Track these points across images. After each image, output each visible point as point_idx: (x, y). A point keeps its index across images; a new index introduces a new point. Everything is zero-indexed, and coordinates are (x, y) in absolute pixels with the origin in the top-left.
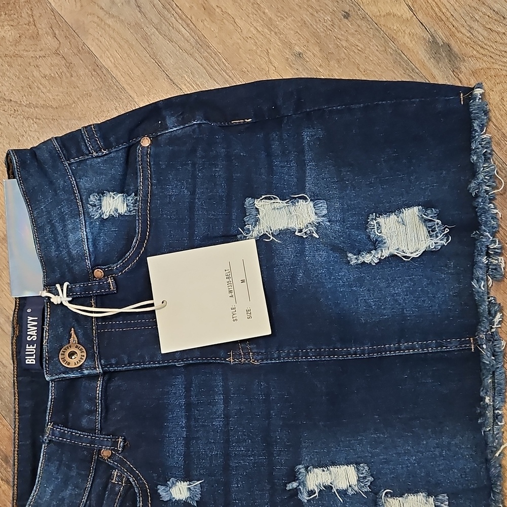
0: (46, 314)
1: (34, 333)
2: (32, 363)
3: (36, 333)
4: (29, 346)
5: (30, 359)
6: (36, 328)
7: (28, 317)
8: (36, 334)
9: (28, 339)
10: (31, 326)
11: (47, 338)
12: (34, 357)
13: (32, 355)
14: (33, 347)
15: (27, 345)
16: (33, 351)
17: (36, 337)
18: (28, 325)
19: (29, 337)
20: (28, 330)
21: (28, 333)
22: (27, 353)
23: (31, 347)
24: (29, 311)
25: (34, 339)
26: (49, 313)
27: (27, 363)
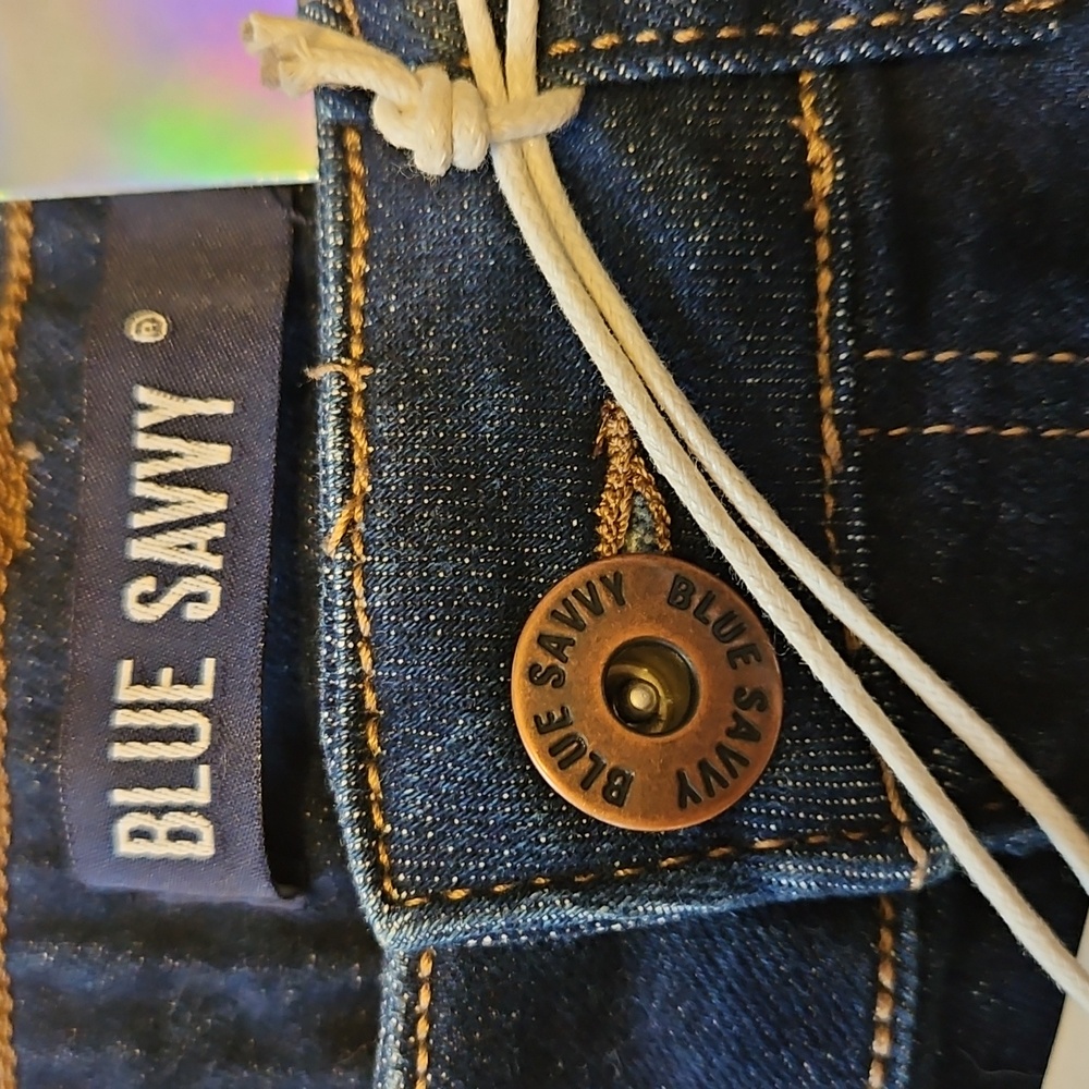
1: (195, 549)
2: (182, 849)
3: (214, 547)
4: (144, 677)
5: (159, 811)
6: (218, 502)
7: (143, 394)
8: (215, 563)
9: (138, 613)
10: (160, 480)
12: (202, 796)
13: (180, 774)
14: (183, 693)
15: (126, 667)
16: (188, 735)
17: (214, 590)
18: (142, 469)
19: (147, 584)
20: (139, 520)
21: (138, 550)
22: (120, 752)
23: (166, 688)
24: (146, 329)
25: (193, 612)
27: (126, 848)
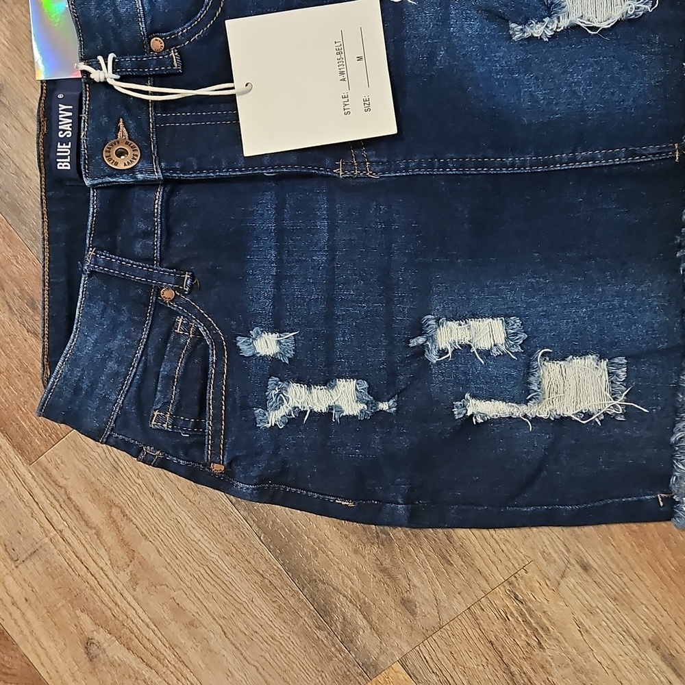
0: (84, 99)
1: (68, 127)
2: (66, 168)
3: (70, 127)
4: (62, 145)
5: (63, 162)
6: (71, 121)
7: (60, 105)
8: (71, 129)
9: (60, 136)
10: (63, 117)
11: (86, 129)
12: (68, 160)
13: (66, 157)
14: (67, 147)
15: (59, 143)
16: (67, 152)
17: (70, 133)
18: (60, 116)
19: (62, 132)
20: (60, 123)
21: (60, 127)
22: (58, 154)
23: (64, 146)
24: (60, 96)
25: (68, 136)
26: (88, 98)
27: (59, 168)
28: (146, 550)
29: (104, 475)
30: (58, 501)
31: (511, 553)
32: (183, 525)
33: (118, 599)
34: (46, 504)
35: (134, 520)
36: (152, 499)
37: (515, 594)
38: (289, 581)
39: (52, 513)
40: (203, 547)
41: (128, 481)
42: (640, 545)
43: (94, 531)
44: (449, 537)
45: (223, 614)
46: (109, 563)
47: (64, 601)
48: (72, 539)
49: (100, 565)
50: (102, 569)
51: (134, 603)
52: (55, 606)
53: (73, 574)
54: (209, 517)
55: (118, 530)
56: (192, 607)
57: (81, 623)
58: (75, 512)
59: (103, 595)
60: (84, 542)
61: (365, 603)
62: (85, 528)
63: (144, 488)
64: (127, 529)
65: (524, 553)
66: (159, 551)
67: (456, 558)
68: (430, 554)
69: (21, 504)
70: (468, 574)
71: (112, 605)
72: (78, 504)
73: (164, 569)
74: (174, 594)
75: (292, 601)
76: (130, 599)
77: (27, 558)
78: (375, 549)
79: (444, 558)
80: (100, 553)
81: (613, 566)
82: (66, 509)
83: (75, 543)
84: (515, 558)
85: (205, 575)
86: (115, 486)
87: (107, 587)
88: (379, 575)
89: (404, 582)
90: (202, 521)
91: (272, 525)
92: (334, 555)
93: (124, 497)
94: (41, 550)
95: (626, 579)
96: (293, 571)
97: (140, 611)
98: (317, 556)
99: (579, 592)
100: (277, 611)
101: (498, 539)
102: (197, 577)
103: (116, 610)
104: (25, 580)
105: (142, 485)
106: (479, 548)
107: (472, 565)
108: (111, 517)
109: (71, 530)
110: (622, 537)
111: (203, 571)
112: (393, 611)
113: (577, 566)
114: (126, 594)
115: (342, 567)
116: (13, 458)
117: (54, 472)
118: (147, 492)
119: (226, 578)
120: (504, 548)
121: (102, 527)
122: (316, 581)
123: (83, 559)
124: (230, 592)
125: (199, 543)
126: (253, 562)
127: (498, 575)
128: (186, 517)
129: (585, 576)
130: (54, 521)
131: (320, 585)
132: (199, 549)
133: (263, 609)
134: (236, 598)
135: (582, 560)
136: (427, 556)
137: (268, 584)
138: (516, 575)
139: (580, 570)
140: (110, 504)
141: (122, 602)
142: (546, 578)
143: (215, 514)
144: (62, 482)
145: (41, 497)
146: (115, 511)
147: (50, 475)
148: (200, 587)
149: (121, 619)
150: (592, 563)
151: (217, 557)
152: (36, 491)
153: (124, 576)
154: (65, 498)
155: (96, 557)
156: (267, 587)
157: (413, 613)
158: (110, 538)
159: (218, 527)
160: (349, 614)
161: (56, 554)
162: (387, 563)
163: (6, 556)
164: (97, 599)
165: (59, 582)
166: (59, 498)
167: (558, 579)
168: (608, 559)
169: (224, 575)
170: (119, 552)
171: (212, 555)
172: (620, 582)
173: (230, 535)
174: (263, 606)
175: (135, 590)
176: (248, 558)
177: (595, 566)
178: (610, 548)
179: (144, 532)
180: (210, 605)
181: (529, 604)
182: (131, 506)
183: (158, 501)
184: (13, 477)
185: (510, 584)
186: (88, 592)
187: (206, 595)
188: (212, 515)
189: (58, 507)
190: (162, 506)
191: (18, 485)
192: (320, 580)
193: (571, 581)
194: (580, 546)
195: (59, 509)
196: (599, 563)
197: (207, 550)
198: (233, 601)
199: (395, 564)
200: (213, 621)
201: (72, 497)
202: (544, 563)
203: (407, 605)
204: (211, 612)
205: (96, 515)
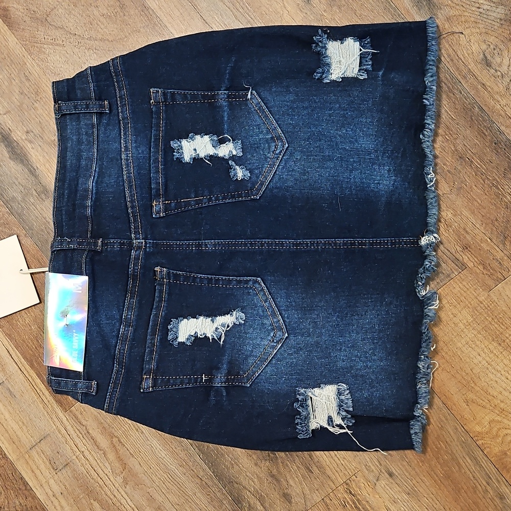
28: (133, 463)
29: (109, 418)
30: (81, 434)
31: (347, 466)
32: (155, 449)
33: (116, 493)
34: (74, 436)
35: (126, 445)
36: (137, 433)
37: (350, 490)
38: (217, 482)
39: (77, 441)
40: (167, 461)
41: (123, 422)
42: (422, 461)
43: (102, 452)
44: (311, 456)
45: (178, 502)
46: (111, 471)
47: (84, 494)
48: (89, 457)
49: (106, 472)
50: (106, 475)
51: (125, 496)
52: (79, 497)
53: (89, 478)
54: (170, 444)
55: (117, 451)
56: (160, 498)
57: (94, 507)
58: (91, 440)
59: (107, 491)
60: (96, 459)
61: (261, 495)
62: (97, 450)
63: (132, 426)
64: (122, 451)
65: (355, 466)
66: (140, 464)
67: (315, 469)
68: (300, 466)
69: (60, 436)
70: (322, 478)
71: (112, 497)
72: (93, 435)
73: (143, 475)
74: (149, 490)
75: (218, 494)
76: (123, 493)
77: (62, 468)
78: (268, 463)
79: (308, 468)
80: (106, 465)
81: (407, 474)
82: (86, 438)
83: (91, 459)
84: (350, 469)
85: (167, 478)
86: (115, 425)
87: (110, 486)
88: (270, 479)
89: (284, 483)
90: (166, 446)
91: (207, 449)
92: (243, 467)
93: (120, 432)
94: (71, 463)
95: (414, 482)
96: (220, 476)
97: (129, 501)
98: (233, 468)
99: (387, 489)
100: (209, 500)
101: (339, 457)
102: (163, 480)
103: (114, 500)
104: (61, 481)
105: (131, 425)
106: (328, 463)
107: (324, 473)
108: (112, 443)
109: (89, 451)
110: (411, 457)
111: (166, 476)
112: (278, 500)
113: (386, 474)
114: (121, 490)
115: (248, 474)
116: (56, 408)
117: (80, 416)
118: (134, 429)
119: (180, 480)
120: (343, 463)
121: (107, 450)
122: (233, 483)
123: (96, 469)
124: (182, 489)
125: (164, 459)
126: (195, 471)
127: (340, 479)
128: (157, 444)
129: (391, 480)
130: (79, 446)
131: (235, 485)
132: (164, 463)
133: (201, 499)
134: (186, 493)
135: (389, 470)
136: (298, 467)
137: (205, 484)
138: (350, 479)
139: (388, 476)
140: (112, 436)
141: (118, 495)
142: (368, 481)
143: (174, 442)
144: (84, 423)
145: (72, 432)
146: (115, 440)
147: (77, 418)
148: (164, 486)
149: (117, 505)
150: (394, 472)
151: (175, 468)
152: (69, 428)
153: (120, 479)
154: (86, 432)
155: (103, 467)
156: (204, 486)
157: (290, 502)
158: (111, 456)
159: (175, 450)
160: (252, 503)
161: (79, 466)
162: (275, 472)
163: (50, 467)
164: (103, 493)
165: (81, 483)
166: (82, 432)
167: (375, 481)
168: (403, 469)
169: (178, 479)
170: (117, 464)
171: (172, 467)
172: (411, 483)
173: (182, 455)
174: (202, 498)
175: (126, 488)
176: (193, 468)
177: (397, 474)
178: (405, 463)
179: (132, 453)
180: (170, 497)
181: (358, 496)
182: (124, 437)
183: (140, 434)
184: (56, 420)
185: (347, 484)
186: (98, 489)
187: (168, 490)
188: (171, 442)
189: (81, 437)
190: (142, 437)
191: (58, 424)
192: (235, 482)
193: (383, 482)
194: (387, 462)
195: (82, 439)
196: (399, 472)
197: (168, 464)
198: (184, 495)
199: (279, 472)
200: (172, 506)
201: (90, 432)
202: (367, 472)
203: (287, 497)
204: (171, 501)
205: (104, 442)
